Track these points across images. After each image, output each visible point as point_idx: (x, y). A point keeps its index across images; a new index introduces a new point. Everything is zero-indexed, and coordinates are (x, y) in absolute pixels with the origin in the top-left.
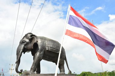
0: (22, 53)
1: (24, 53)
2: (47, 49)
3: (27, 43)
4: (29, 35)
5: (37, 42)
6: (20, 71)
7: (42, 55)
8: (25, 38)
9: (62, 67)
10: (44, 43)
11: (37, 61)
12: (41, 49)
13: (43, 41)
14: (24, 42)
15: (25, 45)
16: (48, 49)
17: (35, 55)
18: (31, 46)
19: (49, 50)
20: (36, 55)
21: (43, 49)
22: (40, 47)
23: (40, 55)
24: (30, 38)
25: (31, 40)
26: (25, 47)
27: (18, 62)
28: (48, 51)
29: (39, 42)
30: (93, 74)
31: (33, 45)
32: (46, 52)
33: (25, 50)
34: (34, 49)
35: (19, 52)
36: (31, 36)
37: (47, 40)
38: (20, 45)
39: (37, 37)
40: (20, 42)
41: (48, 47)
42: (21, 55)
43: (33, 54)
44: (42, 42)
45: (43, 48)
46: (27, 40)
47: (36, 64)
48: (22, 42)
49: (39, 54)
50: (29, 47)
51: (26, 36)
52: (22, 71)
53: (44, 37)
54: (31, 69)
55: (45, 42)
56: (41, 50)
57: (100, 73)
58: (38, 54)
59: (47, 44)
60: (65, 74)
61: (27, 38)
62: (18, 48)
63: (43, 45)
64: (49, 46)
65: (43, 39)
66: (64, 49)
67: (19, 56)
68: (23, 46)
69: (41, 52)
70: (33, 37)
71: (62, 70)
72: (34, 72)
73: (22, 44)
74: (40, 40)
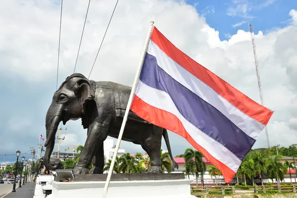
0: (57, 124)
1: (64, 124)
2: (118, 115)
3: (71, 101)
4: (75, 79)
5: (93, 97)
7: (107, 130)
8: (64, 89)
10: (110, 99)
12: (103, 113)
13: (110, 94)
14: (63, 98)
15: (65, 105)
16: (121, 114)
17: (90, 128)
18: (79, 105)
20: (92, 127)
21: (109, 113)
22: (100, 110)
23: (100, 127)
24: (76, 86)
25: (79, 92)
26: (66, 110)
28: (120, 117)
31: (84, 105)
32: (115, 121)
33: (65, 117)
34: (88, 113)
35: (52, 121)
36: (80, 82)
37: (119, 92)
38: (53, 106)
40: (53, 97)
41: (121, 109)
42: (55, 130)
43: (86, 125)
44: (105, 98)
45: (109, 110)
46: (70, 93)
47: (90, 149)
48: (58, 98)
49: (98, 126)
50: (75, 109)
51: (67, 83)
54: (80, 161)
55: (112, 98)
56: (104, 117)
58: (96, 126)
59: (117, 100)
61: (71, 88)
62: (49, 112)
63: (107, 104)
64: (122, 106)
68: (61, 105)
69: (104, 122)
70: (81, 84)
73: (57, 102)
74: (101, 91)
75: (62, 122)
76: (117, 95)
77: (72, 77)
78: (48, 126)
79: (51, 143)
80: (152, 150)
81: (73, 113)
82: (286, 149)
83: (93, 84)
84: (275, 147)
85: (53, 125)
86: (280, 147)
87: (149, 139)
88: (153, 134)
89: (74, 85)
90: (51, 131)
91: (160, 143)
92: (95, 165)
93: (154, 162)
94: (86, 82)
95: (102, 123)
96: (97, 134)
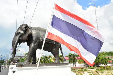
0: (17, 44)
2: (41, 40)
3: (22, 35)
4: (24, 26)
5: (31, 33)
7: (37, 46)
10: (38, 34)
11: (32, 51)
12: (35, 40)
15: (20, 37)
16: (43, 40)
18: (25, 37)
20: (31, 46)
21: (38, 40)
23: (34, 46)
24: (24, 29)
26: (20, 39)
32: (40, 43)
33: (20, 41)
34: (29, 40)
36: (26, 27)
38: (15, 37)
40: (15, 34)
41: (42, 38)
42: (16, 47)
44: (36, 33)
46: (22, 32)
47: (30, 54)
51: (20, 28)
55: (39, 33)
56: (36, 41)
59: (41, 35)
61: (22, 30)
62: (13, 40)
63: (37, 36)
68: (18, 37)
69: (36, 43)
73: (17, 35)
74: (34, 31)
75: (19, 44)
76: (41, 32)
77: (22, 25)
78: (13, 45)
79: (14, 52)
80: (55, 54)
81: (23, 40)
82: (108, 53)
83: (31, 28)
84: (104, 52)
85: (15, 45)
86: (106, 52)
87: (54, 50)
88: (56, 47)
89: (23, 29)
90: (14, 47)
91: (59, 51)
92: (33, 60)
93: (56, 59)
94: (28, 27)
95: (35, 44)
96: (33, 48)
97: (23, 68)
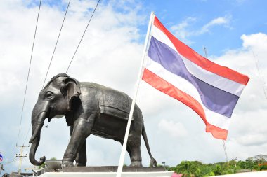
0: (43, 120)
1: (49, 121)
2: (102, 112)
3: (57, 98)
4: (61, 79)
5: (79, 94)
6: (41, 159)
7: (91, 125)
8: (51, 86)
9: (135, 150)
10: (94, 97)
11: (80, 137)
12: (88, 110)
13: (94, 93)
14: (49, 95)
15: (51, 102)
16: (105, 110)
17: (75, 124)
18: (65, 103)
19: (107, 113)
20: (77, 124)
21: (93, 110)
22: (85, 107)
23: (85, 123)
24: (63, 85)
25: (65, 90)
26: (52, 106)
27: (36, 140)
28: (103, 114)
29: (84, 95)
30: (204, 165)
31: (70, 101)
32: (99, 118)
33: (50, 114)
34: (72, 111)
35: (38, 117)
36: (66, 81)
37: (102, 91)
38: (39, 102)
39: (79, 82)
40: (40, 96)
41: (105, 106)
43: (71, 122)
44: (89, 95)
45: (94, 107)
47: (76, 143)
48: (44, 95)
49: (83, 122)
50: (61, 106)
51: (54, 80)
52: (43, 159)
53: (95, 84)
54: (65, 155)
55: (96, 96)
56: (89, 114)
57: (221, 164)
58: (81, 122)
59: (101, 98)
60: (141, 165)
61: (57, 87)
62: (35, 109)
63: (92, 102)
64: (106, 103)
65: (92, 87)
66: (139, 110)
67: (39, 126)
68: (47, 103)
69: (89, 118)
70: (69, 83)
71: (134, 158)
72: (73, 161)
73: (44, 99)
74: (85, 90)
75: (47, 119)
76: (100, 94)
77: (58, 76)
78: (33, 122)
81: (59, 109)
85: (40, 120)
88: (134, 130)
89: (60, 84)
94: (73, 80)
95: (87, 119)
96: (82, 129)
97: (62, 173)
